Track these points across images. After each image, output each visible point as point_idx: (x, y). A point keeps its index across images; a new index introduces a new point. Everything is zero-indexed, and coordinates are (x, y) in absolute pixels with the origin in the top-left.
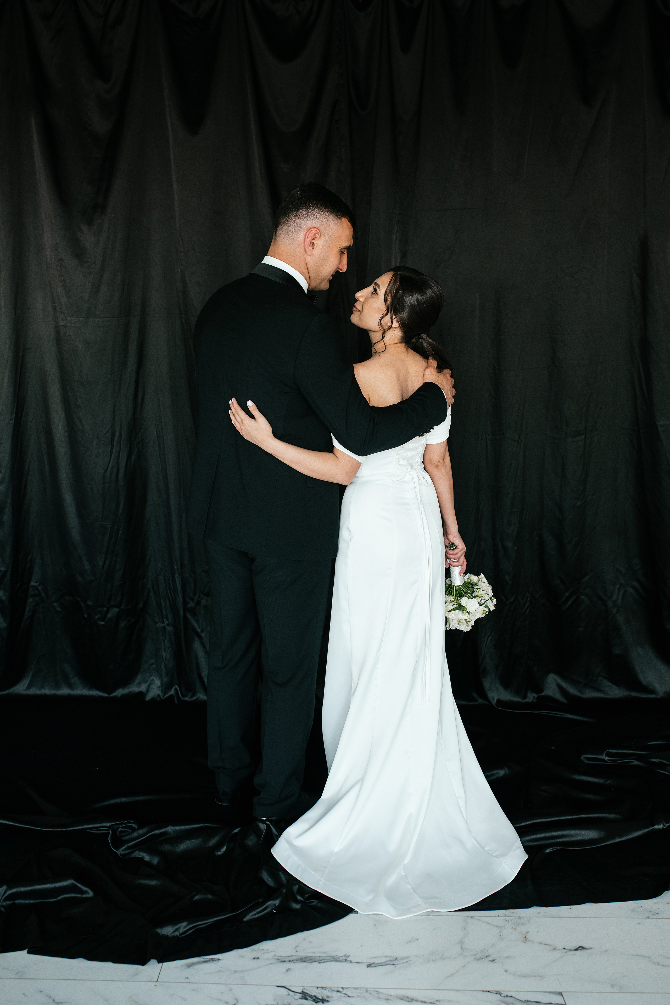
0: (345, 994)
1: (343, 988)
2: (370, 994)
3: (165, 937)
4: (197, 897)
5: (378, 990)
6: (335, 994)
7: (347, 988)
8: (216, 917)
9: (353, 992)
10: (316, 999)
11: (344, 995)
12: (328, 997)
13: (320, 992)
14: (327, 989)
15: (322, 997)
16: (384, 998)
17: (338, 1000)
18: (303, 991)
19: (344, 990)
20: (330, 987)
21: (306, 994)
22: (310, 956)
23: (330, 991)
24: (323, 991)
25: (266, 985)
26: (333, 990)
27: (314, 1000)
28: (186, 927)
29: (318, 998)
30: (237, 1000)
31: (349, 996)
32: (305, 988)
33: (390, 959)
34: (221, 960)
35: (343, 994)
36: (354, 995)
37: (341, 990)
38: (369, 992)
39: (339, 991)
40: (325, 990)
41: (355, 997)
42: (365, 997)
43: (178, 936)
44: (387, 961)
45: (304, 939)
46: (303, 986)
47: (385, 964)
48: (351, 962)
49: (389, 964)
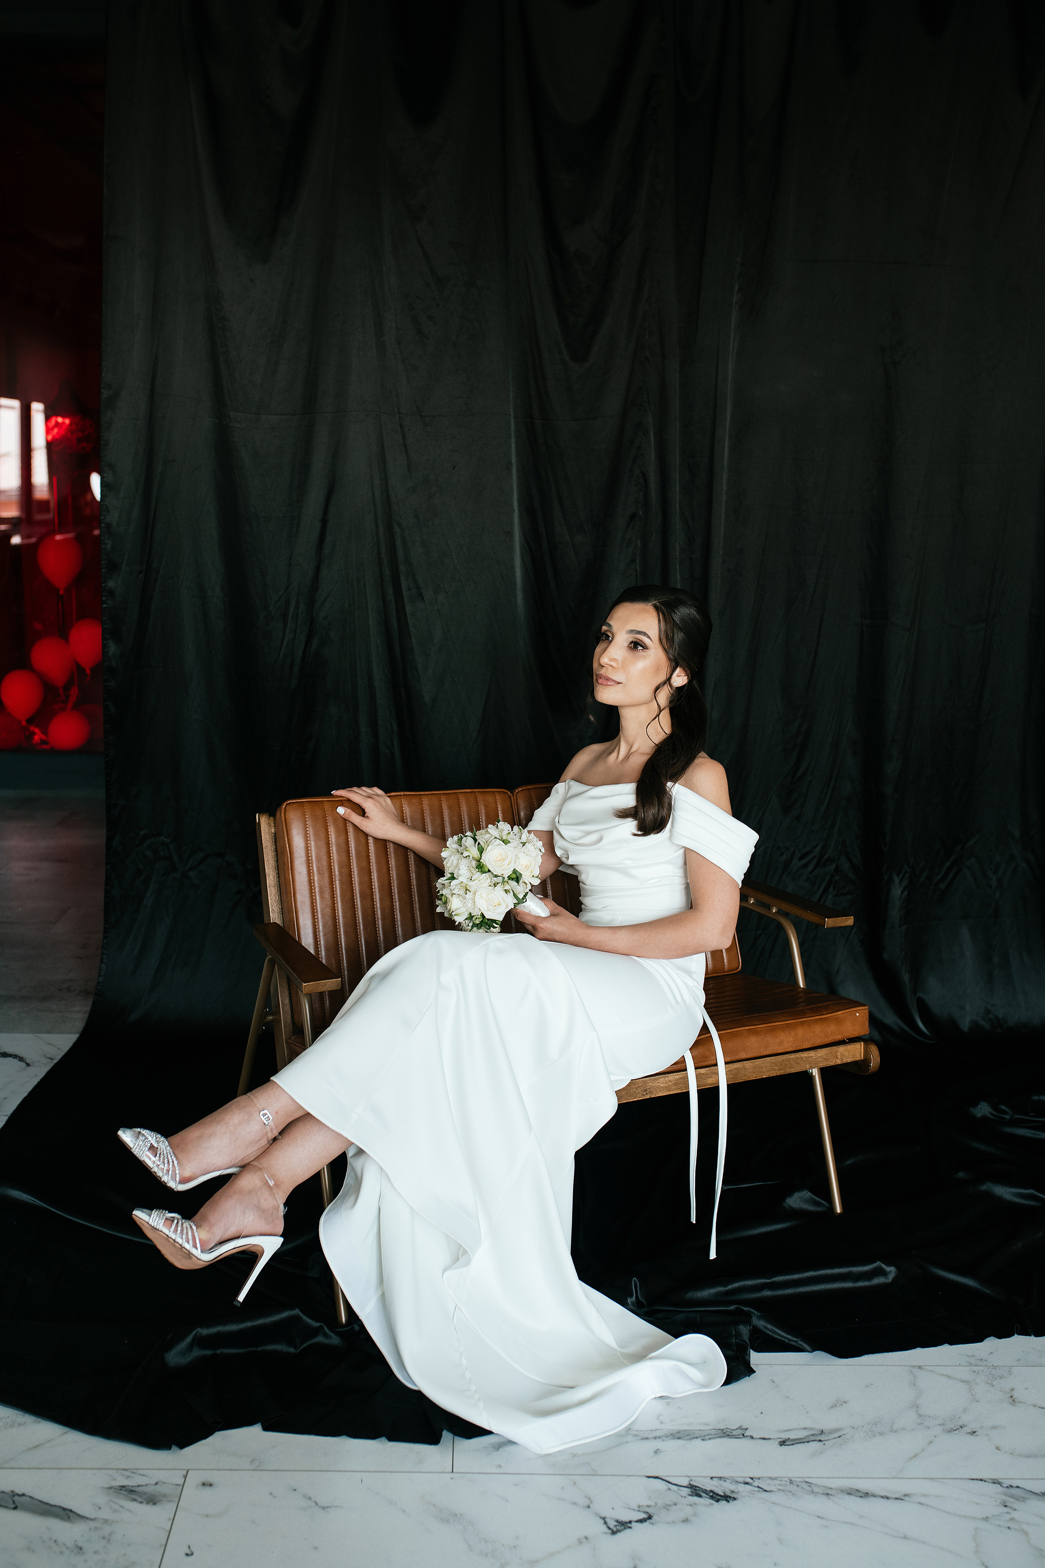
0: (759, 1487)
1: (752, 1478)
2: (798, 1486)
5: (808, 1480)
6: (741, 1488)
7: (759, 1479)
9: (769, 1484)
10: (715, 1496)
11: (757, 1489)
12: (733, 1492)
13: (718, 1485)
14: (727, 1480)
15: (724, 1493)
16: (822, 1492)
17: (749, 1496)
18: (690, 1484)
19: (754, 1481)
20: (731, 1477)
21: (697, 1488)
22: (686, 1430)
23: (733, 1483)
24: (722, 1483)
25: (629, 1476)
26: (737, 1482)
27: (712, 1498)
29: (718, 1495)
30: (589, 1499)
31: (765, 1491)
32: (692, 1478)
33: (812, 1432)
35: (756, 1487)
36: (773, 1488)
37: (750, 1481)
38: (794, 1483)
39: (747, 1483)
40: (725, 1481)
41: (775, 1491)
42: (791, 1492)
44: (809, 1436)
46: (688, 1477)
47: (807, 1440)
48: (752, 1437)
49: (813, 1441)
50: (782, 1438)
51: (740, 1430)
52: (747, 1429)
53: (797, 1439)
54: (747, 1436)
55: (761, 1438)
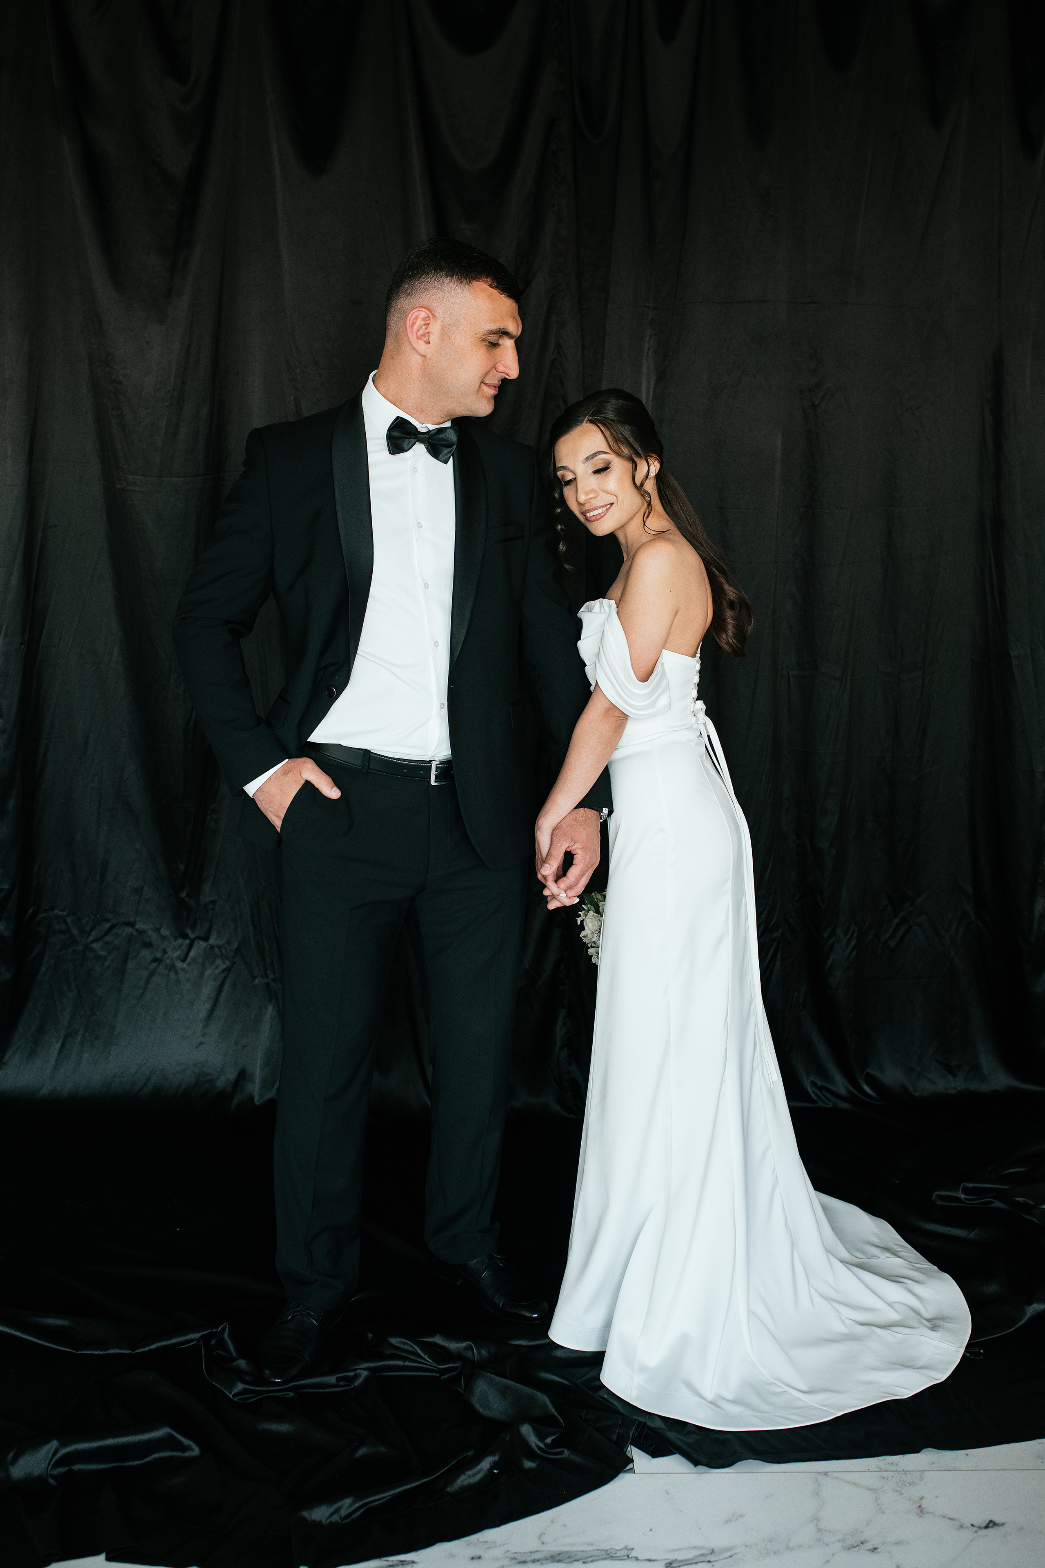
3: (317, 1525)
4: (362, 1452)
8: (401, 1486)
22: (567, 1552)
28: (350, 1506)
33: (702, 1552)
34: (416, 1563)
43: (340, 1523)
44: (697, 1557)
45: (552, 1521)
47: (695, 1561)
48: (637, 1559)
49: (701, 1562)
50: (669, 1559)
51: (626, 1550)
52: (633, 1549)
53: (685, 1560)
54: (632, 1557)
55: (646, 1560)
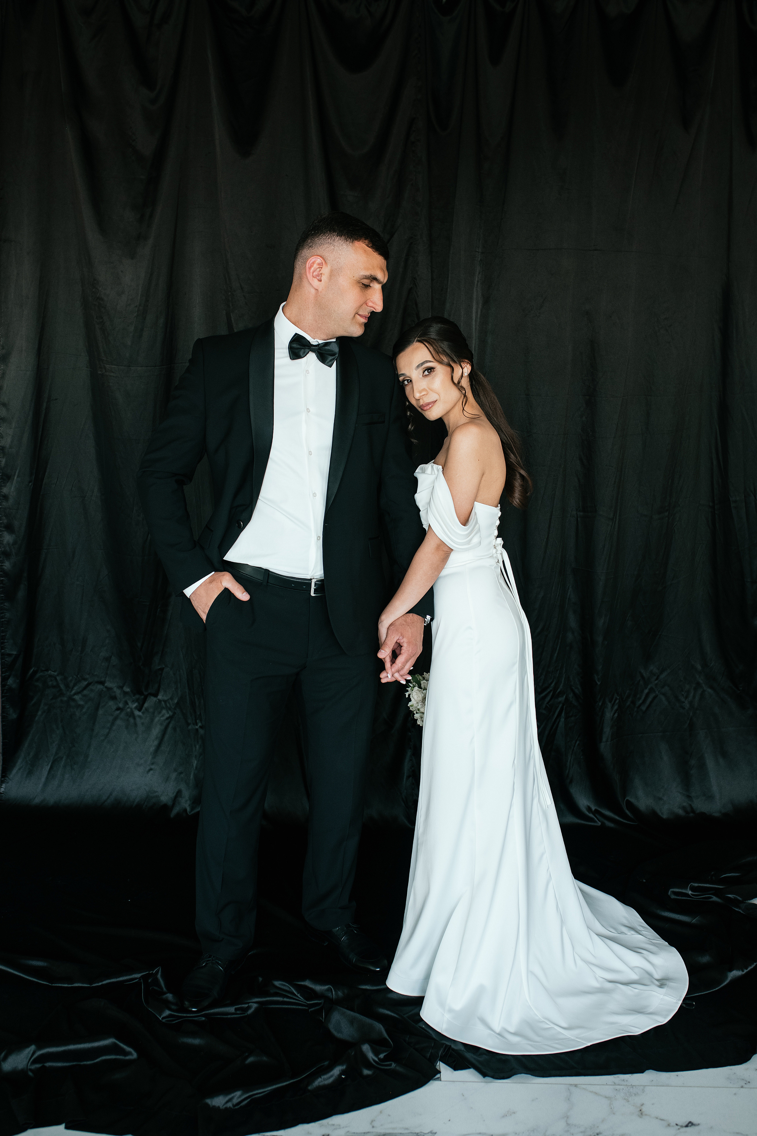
3: (216, 1109)
4: (251, 1060)
8: (276, 1084)
28: (240, 1096)
43: (231, 1108)
45: (381, 1112)
52: (436, 1133)
